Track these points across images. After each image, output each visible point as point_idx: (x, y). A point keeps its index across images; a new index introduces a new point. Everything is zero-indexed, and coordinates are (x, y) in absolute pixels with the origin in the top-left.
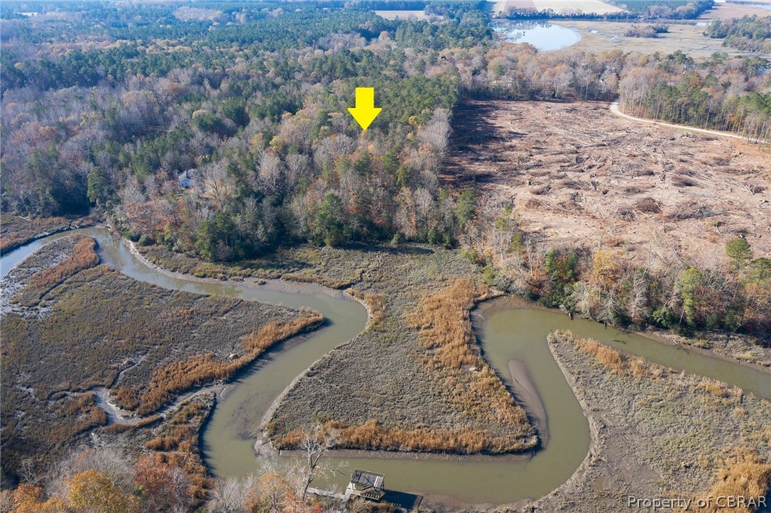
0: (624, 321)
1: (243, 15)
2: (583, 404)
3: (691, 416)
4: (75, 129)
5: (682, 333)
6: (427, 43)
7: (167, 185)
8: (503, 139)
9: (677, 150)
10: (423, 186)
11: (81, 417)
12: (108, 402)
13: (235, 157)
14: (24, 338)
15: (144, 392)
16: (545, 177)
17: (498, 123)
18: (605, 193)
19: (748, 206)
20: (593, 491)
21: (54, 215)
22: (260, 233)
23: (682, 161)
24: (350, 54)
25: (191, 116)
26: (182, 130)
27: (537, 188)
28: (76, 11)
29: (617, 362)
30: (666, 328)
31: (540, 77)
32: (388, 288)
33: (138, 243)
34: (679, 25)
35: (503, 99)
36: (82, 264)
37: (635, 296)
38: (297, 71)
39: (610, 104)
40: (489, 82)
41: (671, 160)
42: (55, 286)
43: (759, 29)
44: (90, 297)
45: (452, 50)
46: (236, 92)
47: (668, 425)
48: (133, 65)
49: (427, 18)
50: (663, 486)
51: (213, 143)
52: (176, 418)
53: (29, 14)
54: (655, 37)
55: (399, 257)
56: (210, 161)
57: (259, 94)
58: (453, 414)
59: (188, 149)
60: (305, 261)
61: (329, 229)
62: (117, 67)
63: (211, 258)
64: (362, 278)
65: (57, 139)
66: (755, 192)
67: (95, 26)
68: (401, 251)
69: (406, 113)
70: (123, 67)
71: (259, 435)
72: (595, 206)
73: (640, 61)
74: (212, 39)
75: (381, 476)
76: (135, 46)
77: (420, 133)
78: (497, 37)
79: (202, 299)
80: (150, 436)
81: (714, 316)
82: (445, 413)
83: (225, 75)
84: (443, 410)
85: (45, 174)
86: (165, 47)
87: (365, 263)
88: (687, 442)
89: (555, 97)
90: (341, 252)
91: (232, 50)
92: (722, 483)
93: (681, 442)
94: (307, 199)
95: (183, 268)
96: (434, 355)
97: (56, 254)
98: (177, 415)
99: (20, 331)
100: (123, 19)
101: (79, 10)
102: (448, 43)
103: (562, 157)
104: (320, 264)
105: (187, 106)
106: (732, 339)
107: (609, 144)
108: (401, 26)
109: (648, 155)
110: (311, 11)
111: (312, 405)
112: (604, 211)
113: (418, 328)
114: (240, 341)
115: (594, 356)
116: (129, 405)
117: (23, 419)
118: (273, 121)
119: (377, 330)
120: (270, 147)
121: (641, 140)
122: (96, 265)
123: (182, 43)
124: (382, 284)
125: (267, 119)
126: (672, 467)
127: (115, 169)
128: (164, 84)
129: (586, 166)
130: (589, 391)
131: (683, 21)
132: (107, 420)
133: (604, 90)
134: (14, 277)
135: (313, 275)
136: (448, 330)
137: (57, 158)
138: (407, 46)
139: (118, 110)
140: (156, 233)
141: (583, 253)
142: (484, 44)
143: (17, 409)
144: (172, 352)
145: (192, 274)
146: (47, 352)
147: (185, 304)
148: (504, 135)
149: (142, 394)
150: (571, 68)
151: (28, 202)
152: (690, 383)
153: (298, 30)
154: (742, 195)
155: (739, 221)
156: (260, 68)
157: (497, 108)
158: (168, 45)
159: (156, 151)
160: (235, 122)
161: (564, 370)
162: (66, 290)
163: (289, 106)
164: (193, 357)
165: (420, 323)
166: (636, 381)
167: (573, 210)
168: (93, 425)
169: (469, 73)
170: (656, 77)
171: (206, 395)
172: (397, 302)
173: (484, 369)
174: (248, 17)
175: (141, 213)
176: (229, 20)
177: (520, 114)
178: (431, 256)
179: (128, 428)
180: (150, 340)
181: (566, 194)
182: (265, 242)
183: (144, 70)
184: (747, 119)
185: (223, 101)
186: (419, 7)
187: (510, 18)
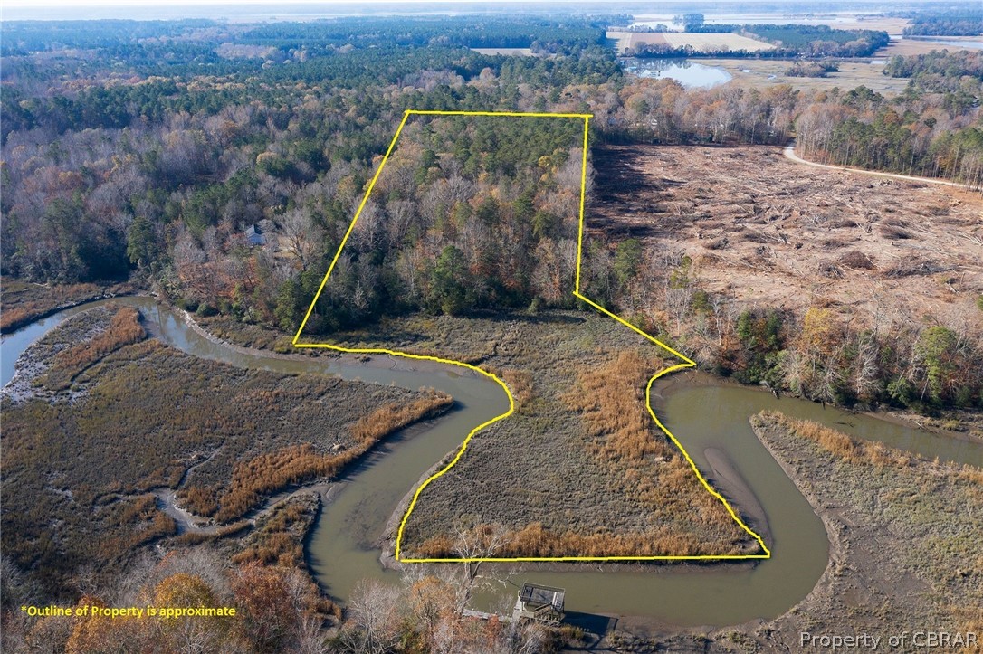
0: (848, 398)
1: (304, 52)
2: (812, 500)
3: (957, 513)
4: (105, 175)
5: (925, 413)
6: (543, 80)
7: (232, 239)
8: (656, 188)
9: (879, 199)
10: (565, 237)
11: (141, 526)
12: (175, 506)
13: (319, 206)
14: (54, 429)
15: (224, 493)
16: (718, 230)
17: (646, 170)
18: (799, 246)
20: (846, 607)
21: (82, 281)
22: (359, 294)
23: (888, 211)
24: (450, 91)
25: (255, 161)
26: (246, 176)
27: (710, 241)
28: (89, 48)
29: (848, 446)
30: (903, 407)
31: (693, 117)
32: (533, 363)
33: (196, 314)
34: (849, 64)
35: (648, 144)
36: (124, 337)
37: (861, 366)
38: (385, 109)
39: (783, 149)
40: (629, 123)
41: (874, 210)
42: (90, 366)
43: (952, 66)
44: (139, 378)
45: (578, 87)
46: (308, 133)
47: (930, 524)
48: (173, 103)
50: (938, 599)
51: (287, 193)
52: (271, 524)
54: (823, 76)
55: (541, 327)
56: (285, 211)
57: (340, 136)
58: (642, 514)
59: (255, 199)
60: (419, 333)
61: (447, 291)
62: (153, 105)
64: (496, 353)
65: (83, 187)
67: (116, 64)
68: (542, 320)
69: (533, 153)
70: (160, 106)
71: (384, 544)
72: (789, 262)
73: (817, 97)
74: (269, 77)
75: (561, 591)
76: (172, 82)
77: (556, 176)
78: (629, 75)
79: (288, 379)
80: (237, 548)
81: (966, 389)
82: (631, 513)
83: (292, 114)
84: (628, 509)
85: (69, 228)
86: (212, 84)
87: (498, 334)
88: (958, 544)
89: (712, 141)
90: (466, 321)
91: (298, 86)
93: (951, 545)
94: (416, 256)
95: (259, 341)
96: (605, 443)
97: (87, 327)
98: (271, 521)
99: (47, 420)
100: (151, 56)
101: (94, 47)
102: (571, 79)
103: (735, 207)
104: (439, 336)
105: (248, 149)
107: (792, 193)
108: (506, 62)
109: (843, 204)
110: (389, 47)
111: (453, 506)
112: (800, 268)
113: (580, 411)
114: (345, 429)
115: (816, 442)
116: (205, 509)
117: (61, 529)
118: (362, 164)
119: (526, 413)
121: (830, 188)
122: (143, 340)
123: (231, 81)
124: (524, 358)
125: (355, 162)
126: (945, 576)
127: (161, 223)
128: (216, 124)
129: (769, 217)
130: (819, 485)
131: (854, 58)
132: (176, 529)
133: (774, 133)
134: (33, 355)
135: (432, 349)
136: (620, 412)
137: (83, 209)
138: (519, 83)
139: (159, 153)
140: (219, 300)
142: (616, 81)
143: (52, 517)
144: (256, 444)
145: (272, 350)
146: (86, 446)
147: (266, 385)
148: (657, 183)
149: (221, 496)
150: (733, 105)
151: (47, 265)
152: (948, 472)
153: (377, 67)
154: (973, 247)
155: (976, 277)
156: (338, 106)
157: (642, 154)
158: (215, 82)
159: (213, 202)
160: (312, 167)
161: (779, 459)
162: (105, 370)
163: (378, 148)
164: (284, 449)
165: (581, 404)
166: (878, 470)
167: (762, 267)
168: (158, 535)
169: (604, 112)
170: (842, 114)
171: (307, 496)
172: (547, 381)
173: (675, 460)
174: (309, 54)
175: (199, 276)
176: (286, 58)
177: (673, 159)
178: (583, 325)
179: (206, 538)
180: (224, 429)
181: (749, 248)
182: (365, 309)
183: (188, 109)
184: (965, 161)
185: (296, 143)
186: (523, 43)
187: (639, 57)
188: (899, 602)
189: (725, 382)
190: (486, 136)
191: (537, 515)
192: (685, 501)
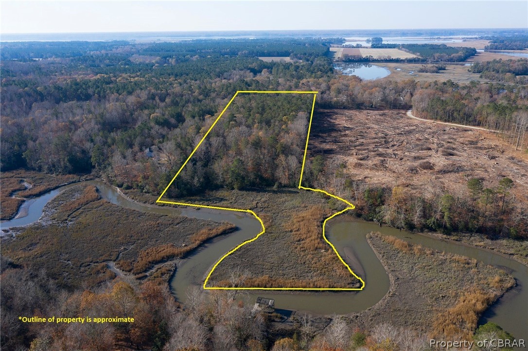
0: (411, 227)
1: (173, 60)
2: (386, 268)
3: (447, 273)
4: (80, 124)
5: (444, 233)
7: (139, 155)
8: (340, 131)
9: (446, 137)
10: (292, 155)
11: (100, 275)
12: (115, 268)
13: (179, 139)
14: (62, 237)
15: (136, 263)
16: (365, 151)
17: (337, 122)
18: (401, 159)
19: (486, 166)
20: (390, 308)
21: (70, 173)
22: (196, 181)
23: (449, 142)
24: (245, 82)
25: (149, 117)
26: (145, 125)
27: (360, 157)
28: (66, 58)
29: (406, 247)
30: (435, 231)
31: (363, 95)
32: (273, 211)
33: (122, 188)
34: (453, 66)
35: (341, 109)
36: (91, 199)
37: (416, 212)
38: (212, 92)
39: (406, 111)
40: (331, 98)
41: (442, 142)
42: (76, 211)
43: (503, 67)
44: (97, 216)
45: (309, 80)
46: (175, 104)
47: (434, 278)
48: (110, 89)
49: (292, 61)
50: (429, 306)
51: (164, 133)
54: (437, 72)
55: (279, 195)
56: (163, 142)
57: (190, 105)
58: (312, 273)
59: (149, 136)
60: (223, 197)
61: (237, 179)
62: (101, 90)
63: (167, 196)
65: (70, 130)
66: (491, 159)
67: (81, 66)
68: (280, 192)
69: (281, 115)
70: (104, 90)
72: (395, 166)
73: (425, 86)
74: (157, 74)
75: (273, 299)
76: (109, 77)
77: (290, 125)
78: (337, 73)
79: (163, 217)
80: (141, 284)
82: (307, 272)
85: (64, 149)
86: (129, 78)
87: (259, 198)
89: (372, 107)
90: (244, 192)
91: (171, 80)
92: (462, 303)
93: (441, 285)
94: (223, 163)
95: (150, 201)
96: (300, 244)
97: (73, 194)
98: (155, 274)
99: (58, 233)
100: (97, 62)
101: (69, 57)
102: (306, 76)
103: (376, 140)
104: (232, 199)
105: (146, 112)
106: (473, 236)
107: (405, 134)
108: (276, 66)
109: (428, 139)
110: (218, 57)
111: (232, 269)
112: (400, 169)
113: (291, 231)
114: (188, 238)
115: (393, 245)
116: (127, 269)
117: (67, 276)
118: (200, 119)
120: (200, 134)
121: (425, 131)
122: (98, 200)
123: (139, 76)
124: (269, 209)
125: (197, 118)
126: (435, 297)
127: (106, 147)
128: (131, 99)
129: (391, 145)
130: (390, 262)
131: (455, 63)
132: (115, 276)
133: (403, 103)
134: (50, 206)
135: (228, 205)
136: (309, 232)
137: (71, 141)
138: (280, 78)
139: (104, 113)
140: (133, 182)
141: (387, 190)
143: (63, 271)
144: (149, 243)
145: (156, 204)
146: (76, 243)
147: (153, 219)
148: (341, 128)
149: (134, 264)
150: (382, 90)
151: (54, 166)
152: (447, 257)
153: (210, 69)
154: (484, 160)
155: (480, 173)
156: (190, 90)
157: (337, 114)
159: (130, 137)
160: (177, 120)
161: (375, 252)
162: (82, 212)
163: (209, 112)
164: (161, 245)
165: (292, 228)
166: (417, 256)
167: (382, 168)
169: (319, 93)
170: (434, 95)
171: (170, 264)
172: (278, 218)
173: (330, 251)
174: (177, 60)
175: (124, 171)
176: (165, 63)
177: (351, 117)
178: (298, 195)
181: (378, 160)
182: (199, 187)
183: (118, 91)
184: (489, 118)
185: (169, 109)
186: (286, 54)
187: (345, 62)
188: (413, 306)
189: (359, 220)
190: (260, 105)
191: (267, 273)
192: (331, 267)
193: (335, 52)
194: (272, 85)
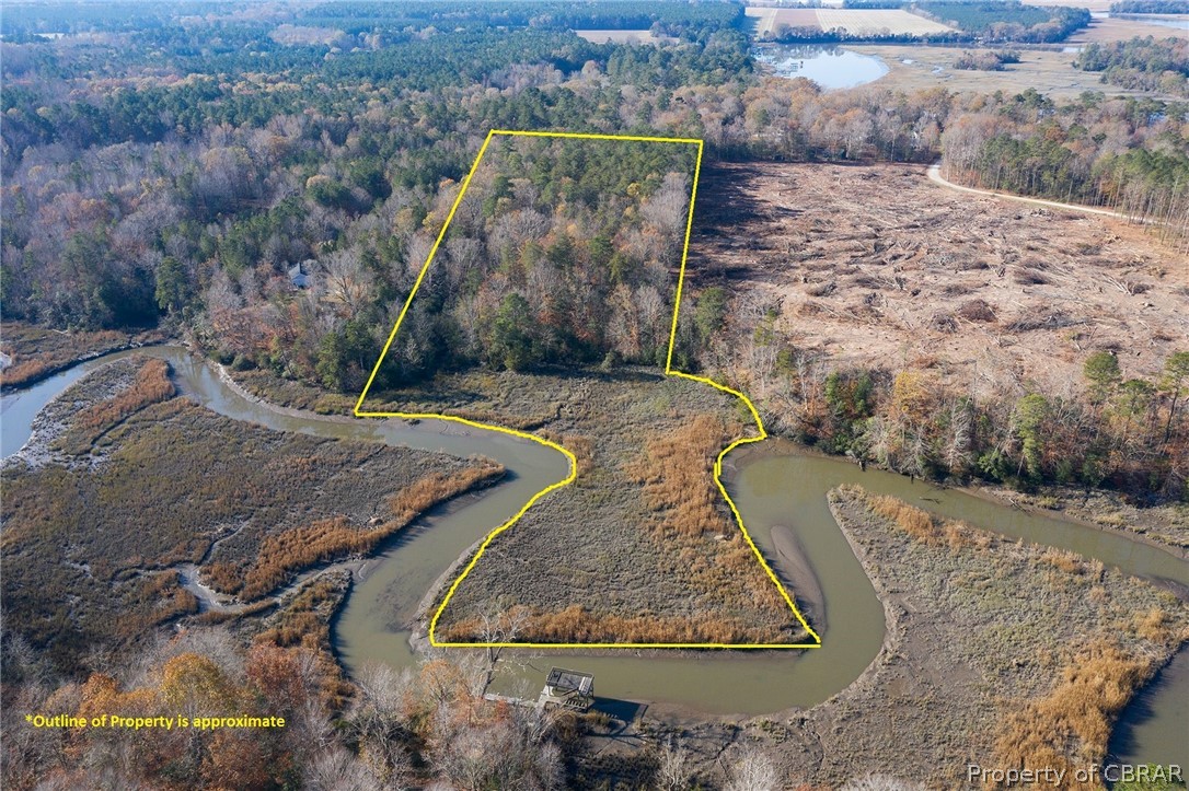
0: (938, 472)
1: (376, 38)
2: (876, 583)
3: (1029, 599)
4: (134, 203)
5: (1021, 488)
6: (654, 79)
7: (272, 283)
8: (767, 218)
9: (1023, 234)
10: (648, 283)
11: (162, 603)
12: (198, 583)
13: (372, 243)
14: (72, 498)
15: (250, 569)
16: (828, 272)
17: (760, 195)
18: (915, 294)
19: (1123, 311)
20: (887, 697)
21: (106, 327)
22: (410, 350)
23: (1030, 249)
24: (539, 94)
25: (305, 185)
26: (292, 205)
27: (816, 286)
28: (122, 31)
29: (926, 527)
30: (998, 482)
31: (823, 128)
32: (598, 429)
33: (231, 367)
34: (1036, 52)
35: (769, 161)
36: (151, 395)
37: (953, 436)
38: (461, 119)
39: (927, 168)
40: (746, 136)
41: (1015, 248)
42: (113, 427)
43: (1156, 57)
44: (165, 441)
45: (693, 88)
46: (370, 149)
47: (996, 611)
48: (215, 111)
49: (656, 42)
50: (986, 690)
51: (338, 224)
52: (297, 603)
53: (51, 36)
54: (999, 69)
55: (614, 386)
56: (335, 249)
57: (404, 153)
58: (691, 597)
59: (301, 233)
60: (477, 391)
61: (511, 345)
62: (192, 113)
63: (338, 388)
64: (559, 415)
65: (108, 217)
66: (1136, 292)
67: (152, 54)
68: (617, 377)
69: (623, 179)
70: (200, 113)
71: (415, 625)
72: (901, 312)
73: (973, 104)
74: (331, 73)
75: (590, 676)
76: (216, 82)
77: (644, 207)
78: (760, 70)
79: (327, 444)
80: (260, 628)
81: (1067, 463)
82: (679, 595)
83: (353, 125)
84: (677, 592)
85: (91, 267)
86: (262, 85)
87: (564, 393)
88: (1021, 633)
89: (845, 158)
90: (530, 378)
91: (363, 88)
92: (1069, 685)
93: (1014, 633)
94: (478, 303)
95: (298, 401)
96: (663, 519)
97: (110, 382)
98: (298, 599)
99: (65, 487)
100: (194, 42)
101: (127, 30)
102: (687, 78)
103: (855, 243)
104: (498, 395)
105: (297, 170)
106: (1093, 496)
107: (924, 225)
108: (616, 53)
109: (980, 240)
110: (479, 31)
111: (491, 586)
112: (913, 320)
113: (642, 483)
114: (385, 501)
115: (894, 520)
116: (229, 587)
117: (77, 605)
118: (427, 191)
119: (583, 485)
120: (424, 229)
121: (971, 219)
122: (171, 398)
123: (286, 78)
124: (589, 422)
125: (418, 188)
126: (999, 666)
127: (195, 261)
128: (263, 139)
129: (889, 256)
130: (886, 567)
131: (1042, 45)
132: (198, 607)
133: (919, 147)
134: (51, 414)
135: (489, 411)
136: (685, 485)
137: (108, 245)
138: (625, 83)
139: (196, 175)
140: (257, 352)
141: (880, 377)
142: (741, 80)
143: (68, 593)
144: (288, 516)
145: (313, 410)
146: (106, 516)
147: (303, 450)
148: (769, 212)
149: (246, 573)
150: (869, 115)
151: (67, 308)
152: (1030, 555)
153: (460, 60)
154: (1116, 295)
155: (1109, 332)
156: (405, 115)
157: (759, 174)
158: (265, 81)
159: (254, 235)
160: (370, 193)
161: (849, 538)
162: (129, 431)
163: (450, 170)
164: (317, 522)
165: (644, 475)
166: (953, 552)
167: (868, 318)
168: (179, 613)
169: (718, 122)
170: (995, 128)
171: (338, 573)
172: (611, 448)
173: (736, 538)
174: (383, 39)
175: (235, 324)
176: (355, 45)
177: (793, 182)
178: (660, 384)
179: (229, 617)
180: (254, 499)
181: (858, 296)
182: (418, 364)
183: (231, 118)
184: (1128, 189)
185: (352, 163)
186: (642, 23)
187: (781, 42)
188: (945, 690)
189: (810, 451)
190: (574, 154)
192: (738, 583)
193: (758, 19)
194: (606, 102)
